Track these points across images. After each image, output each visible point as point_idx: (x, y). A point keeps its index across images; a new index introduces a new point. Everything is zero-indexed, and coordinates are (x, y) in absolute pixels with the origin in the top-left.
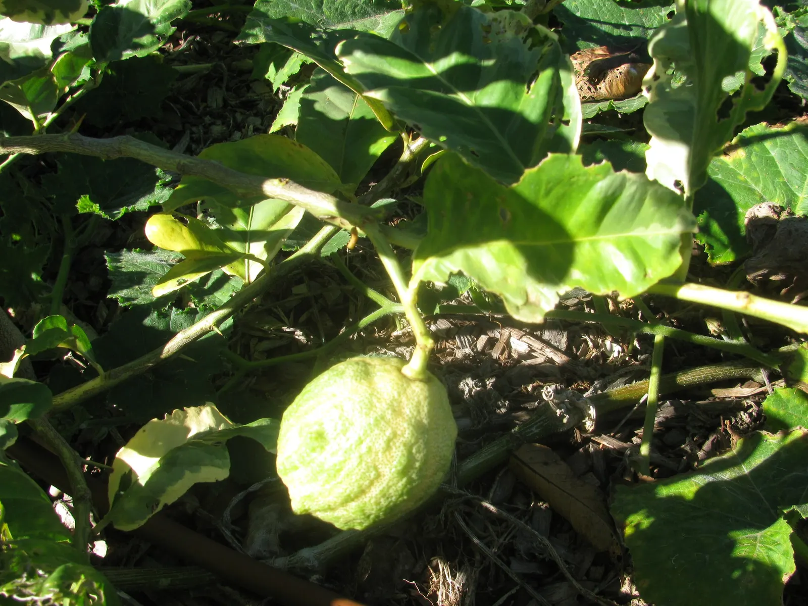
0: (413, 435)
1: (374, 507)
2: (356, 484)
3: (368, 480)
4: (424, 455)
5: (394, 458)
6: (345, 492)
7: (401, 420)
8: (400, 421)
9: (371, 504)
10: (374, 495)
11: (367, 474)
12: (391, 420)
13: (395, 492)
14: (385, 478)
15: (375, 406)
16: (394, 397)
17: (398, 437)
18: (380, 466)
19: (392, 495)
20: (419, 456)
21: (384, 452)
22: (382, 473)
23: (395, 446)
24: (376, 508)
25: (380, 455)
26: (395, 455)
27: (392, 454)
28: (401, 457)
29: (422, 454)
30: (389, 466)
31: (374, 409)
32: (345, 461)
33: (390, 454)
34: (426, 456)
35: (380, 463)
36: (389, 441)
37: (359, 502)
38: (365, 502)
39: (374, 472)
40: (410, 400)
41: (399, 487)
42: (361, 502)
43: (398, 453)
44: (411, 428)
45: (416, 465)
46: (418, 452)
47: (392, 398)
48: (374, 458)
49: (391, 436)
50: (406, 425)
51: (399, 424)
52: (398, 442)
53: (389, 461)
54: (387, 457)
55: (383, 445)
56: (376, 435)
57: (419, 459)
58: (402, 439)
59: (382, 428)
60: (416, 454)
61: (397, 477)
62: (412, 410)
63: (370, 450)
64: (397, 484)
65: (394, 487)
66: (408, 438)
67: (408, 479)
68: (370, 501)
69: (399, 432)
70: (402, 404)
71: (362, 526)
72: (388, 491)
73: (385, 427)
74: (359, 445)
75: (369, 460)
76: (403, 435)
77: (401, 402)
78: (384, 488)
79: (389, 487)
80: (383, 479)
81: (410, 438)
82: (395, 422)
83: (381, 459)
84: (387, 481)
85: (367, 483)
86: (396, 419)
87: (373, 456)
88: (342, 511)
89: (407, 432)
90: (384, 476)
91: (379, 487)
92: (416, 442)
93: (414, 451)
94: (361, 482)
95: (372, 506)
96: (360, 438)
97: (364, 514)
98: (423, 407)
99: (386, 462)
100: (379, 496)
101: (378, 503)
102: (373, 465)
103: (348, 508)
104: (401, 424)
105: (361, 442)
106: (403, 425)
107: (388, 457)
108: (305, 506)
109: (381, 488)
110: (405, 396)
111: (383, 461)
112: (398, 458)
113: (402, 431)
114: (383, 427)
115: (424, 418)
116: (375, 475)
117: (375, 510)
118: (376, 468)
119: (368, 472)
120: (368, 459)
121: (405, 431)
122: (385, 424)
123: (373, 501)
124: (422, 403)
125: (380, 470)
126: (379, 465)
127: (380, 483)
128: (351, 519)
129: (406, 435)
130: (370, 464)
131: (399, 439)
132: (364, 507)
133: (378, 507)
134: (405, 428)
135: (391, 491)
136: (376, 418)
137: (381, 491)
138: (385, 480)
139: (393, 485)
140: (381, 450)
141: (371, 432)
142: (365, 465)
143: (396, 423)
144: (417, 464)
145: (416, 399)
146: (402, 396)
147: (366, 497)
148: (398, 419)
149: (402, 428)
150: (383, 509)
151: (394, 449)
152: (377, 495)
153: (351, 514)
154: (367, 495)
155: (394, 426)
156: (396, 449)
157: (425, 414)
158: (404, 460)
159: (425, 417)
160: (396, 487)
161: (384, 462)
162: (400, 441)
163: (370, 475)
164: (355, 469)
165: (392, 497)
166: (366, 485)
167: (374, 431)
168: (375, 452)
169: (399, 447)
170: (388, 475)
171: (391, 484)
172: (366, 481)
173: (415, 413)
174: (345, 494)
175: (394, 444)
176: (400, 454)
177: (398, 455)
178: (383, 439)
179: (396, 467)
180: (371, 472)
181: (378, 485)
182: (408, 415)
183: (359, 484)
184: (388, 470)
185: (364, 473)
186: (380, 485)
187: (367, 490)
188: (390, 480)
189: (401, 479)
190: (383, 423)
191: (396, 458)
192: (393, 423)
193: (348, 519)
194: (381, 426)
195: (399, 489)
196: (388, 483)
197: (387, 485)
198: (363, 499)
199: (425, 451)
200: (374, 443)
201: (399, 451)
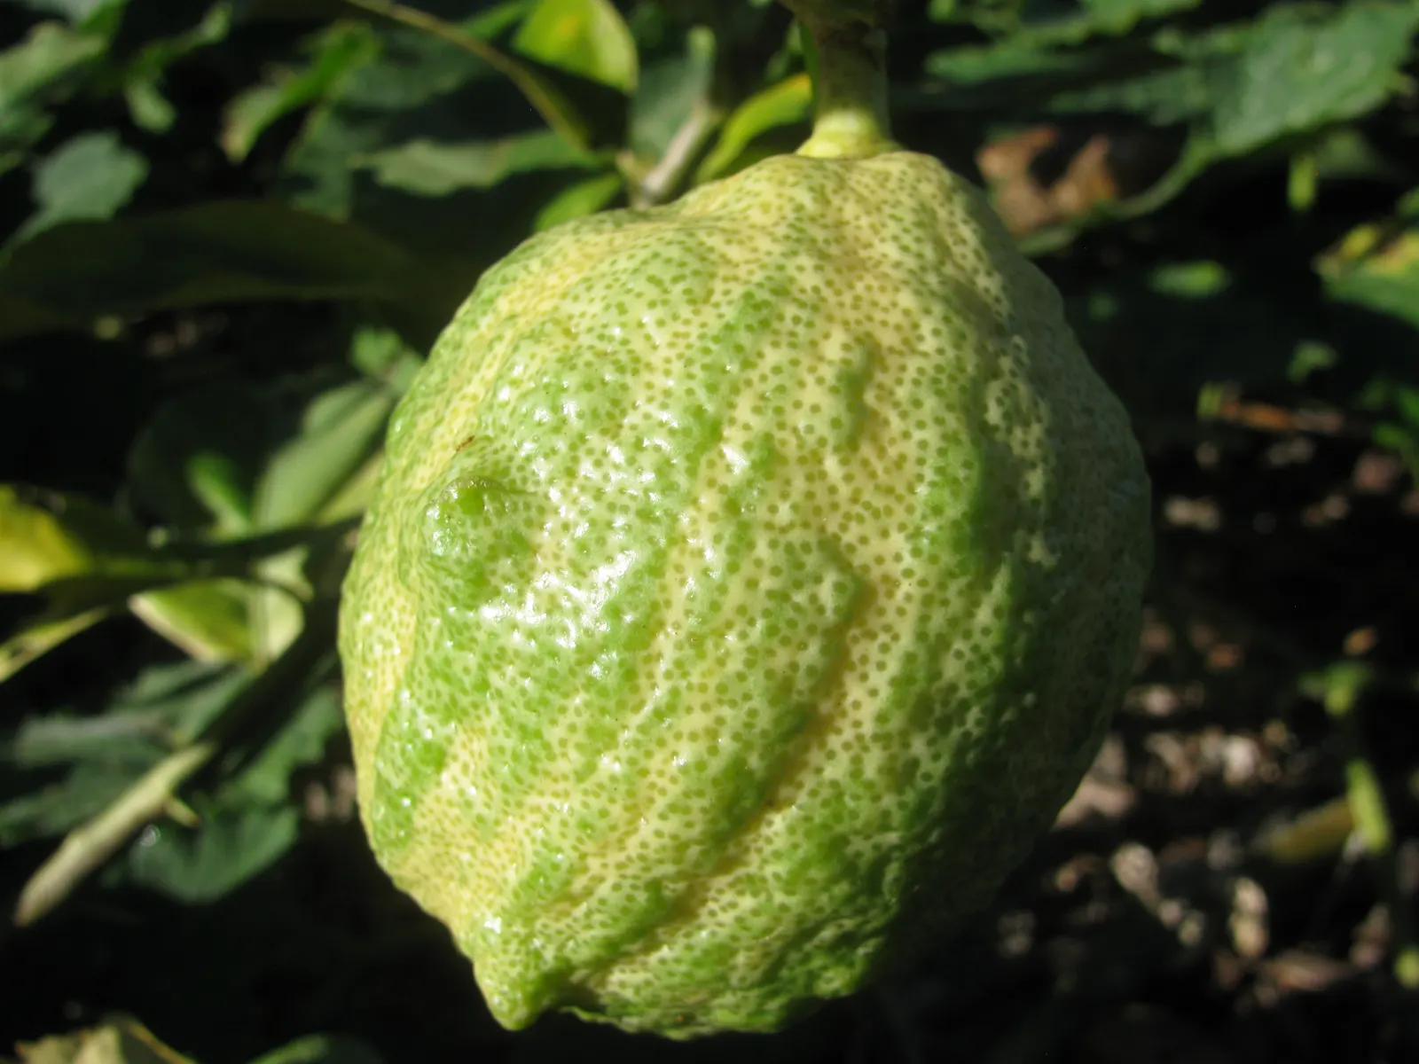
0: (959, 339)
1: (889, 801)
2: (756, 681)
3: (811, 630)
4: (1049, 432)
5: (910, 468)
6: (713, 750)
7: (875, 284)
8: (869, 288)
9: (869, 785)
10: (868, 728)
11: (800, 598)
12: (827, 292)
13: (970, 667)
14: (900, 595)
15: (726, 261)
16: (799, 208)
17: (893, 361)
18: (849, 537)
19: (963, 692)
20: (1027, 440)
21: (849, 446)
22: (876, 573)
23: (896, 405)
24: (902, 805)
25: (831, 464)
26: (910, 449)
27: (893, 452)
28: (942, 452)
29: (1036, 430)
30: (900, 514)
31: (723, 271)
32: (655, 568)
33: (882, 452)
34: (1058, 432)
35: (848, 516)
36: (853, 384)
37: (803, 797)
38: (834, 784)
39: (831, 577)
40: (879, 209)
41: (986, 631)
42: (813, 793)
43: (918, 435)
44: (938, 309)
45: (1027, 486)
46: (1014, 416)
47: (791, 216)
48: (810, 495)
49: (856, 356)
50: (906, 299)
51: (875, 304)
52: (899, 382)
53: (889, 491)
54: (873, 475)
55: (831, 406)
56: (777, 370)
57: (1033, 451)
58: (913, 364)
59: (793, 334)
60: (1009, 431)
61: (963, 568)
62: (907, 240)
63: (769, 460)
64: (970, 614)
65: (959, 645)
66: (940, 351)
67: (1015, 572)
68: (856, 773)
69: (887, 338)
70: (849, 231)
71: (851, 965)
72: (935, 675)
73: (810, 325)
74: (703, 447)
75: (784, 514)
76: (910, 346)
77: (840, 224)
78: (910, 658)
79: (935, 647)
80: (891, 606)
81: (951, 353)
82: (847, 298)
83: (844, 491)
84: (913, 610)
85: (812, 653)
86: (851, 286)
87: (799, 484)
88: (728, 896)
89: (926, 326)
90: (891, 583)
91: (881, 666)
92: (992, 373)
93: (994, 415)
94: (782, 658)
95: (876, 798)
96: (698, 412)
97: (849, 869)
98: (952, 225)
99: (879, 502)
100: (896, 722)
101: (902, 773)
102: (811, 537)
103: (753, 865)
104: (884, 300)
105: (708, 432)
106: (894, 305)
107: (878, 466)
108: (537, 955)
109: (894, 667)
110: (852, 198)
111: (855, 500)
112: (932, 460)
113: (898, 328)
114: (801, 330)
115: (976, 271)
116: (839, 588)
117: (897, 817)
118: (834, 552)
119: (798, 585)
120: (773, 509)
121: (915, 326)
122: (805, 315)
123: (873, 762)
124: (942, 213)
125: (862, 557)
126: (844, 528)
127: (883, 638)
128: (785, 927)
129: (929, 344)
130: (796, 536)
131: (903, 368)
132: (838, 818)
133: (910, 797)
134: (906, 313)
135: (951, 668)
136: (748, 296)
137: (901, 683)
138: (901, 612)
139: (953, 622)
140: (832, 438)
141: (747, 364)
142: (773, 544)
143: (857, 299)
144: (1036, 482)
145: (909, 202)
146: (836, 201)
147: (831, 755)
148: (860, 287)
149: (895, 317)
150: (936, 807)
151: (896, 424)
152: (881, 718)
153: (779, 898)
154: (834, 741)
155: (852, 315)
156: (904, 415)
157: (977, 254)
158: (967, 465)
159: (982, 268)
160: (967, 635)
161: (867, 506)
162: (911, 372)
163: (814, 599)
164: (722, 589)
165: (964, 706)
166: (811, 670)
167: (760, 355)
168: (802, 460)
169: (917, 404)
170: (908, 573)
171: (938, 620)
172: (803, 646)
173: (929, 253)
174: (716, 766)
175: (886, 394)
176: (931, 435)
177: (923, 445)
178: (820, 381)
179: (937, 510)
180: (818, 580)
181: (873, 648)
182: (897, 265)
183: (769, 674)
184: (898, 541)
185: (781, 596)
186: (885, 648)
187: (825, 707)
188: (927, 601)
189: (983, 582)
190: (790, 311)
191: (921, 462)
192: (841, 305)
193: (774, 941)
194: (788, 324)
195: (987, 643)
196: (924, 619)
197: (921, 636)
198: (819, 771)
199: (1044, 409)
200: (779, 411)
201: (921, 425)
